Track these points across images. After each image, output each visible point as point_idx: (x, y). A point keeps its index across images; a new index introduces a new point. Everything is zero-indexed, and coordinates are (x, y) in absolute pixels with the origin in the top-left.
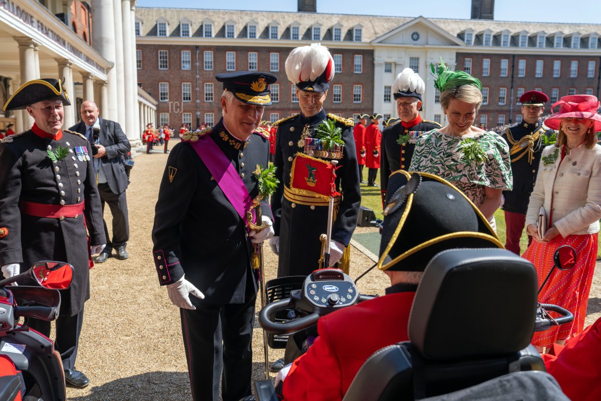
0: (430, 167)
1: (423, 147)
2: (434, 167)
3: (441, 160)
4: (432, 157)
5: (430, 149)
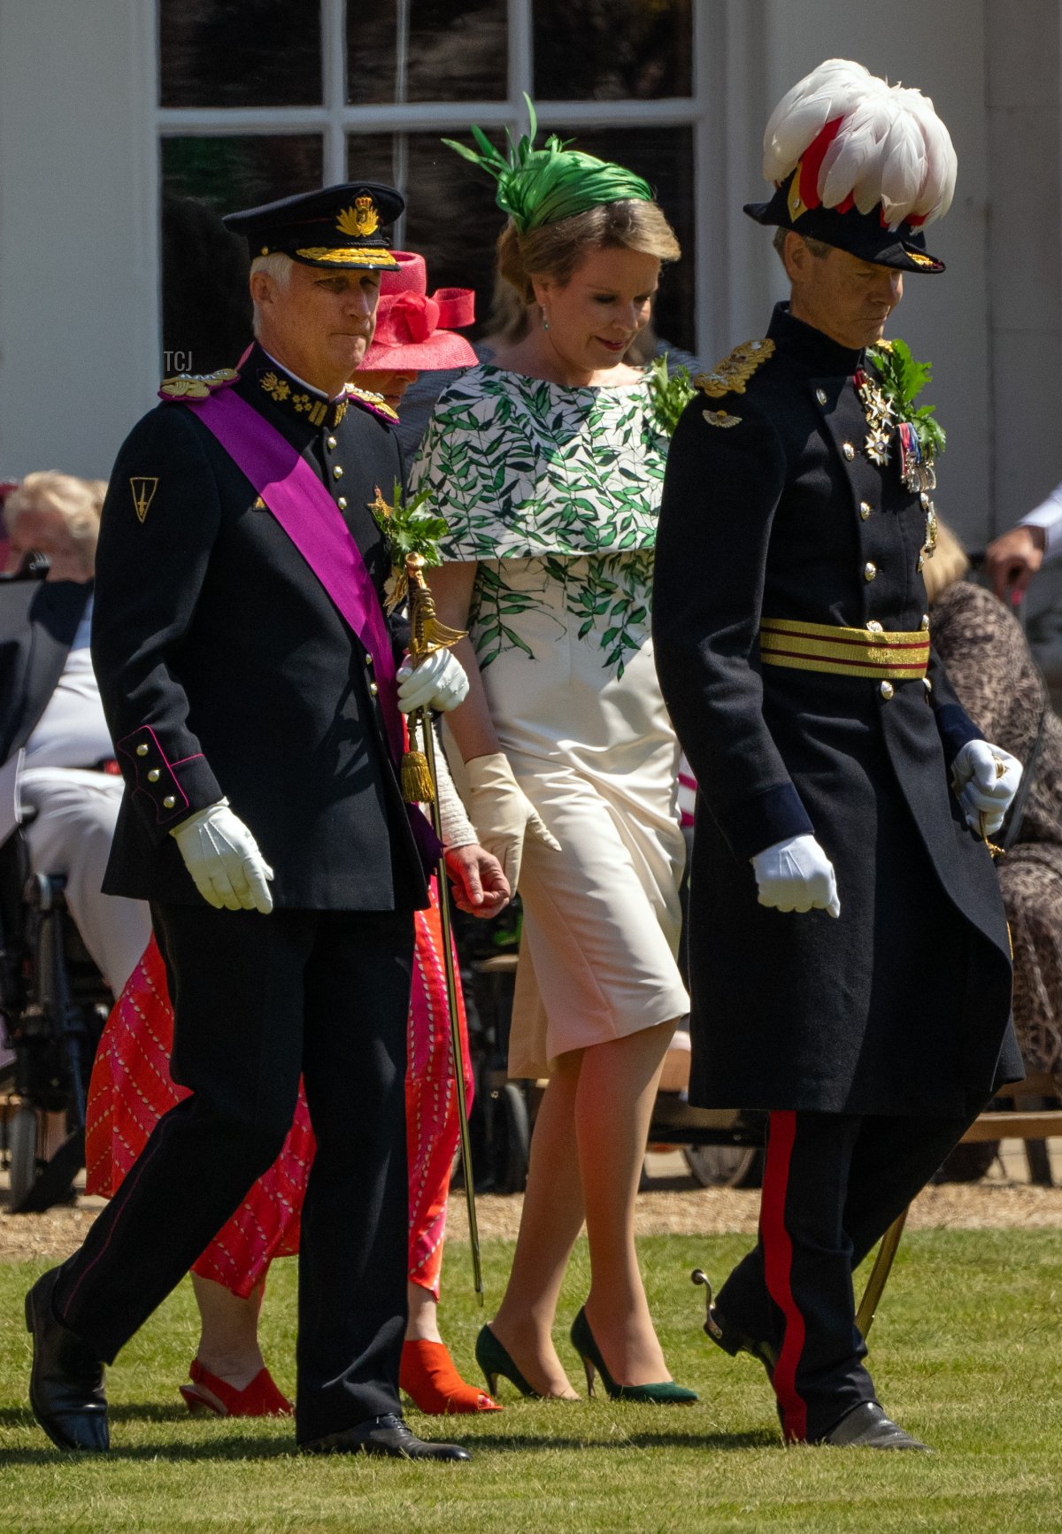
0: (559, 501)
1: (494, 433)
5: (530, 438)
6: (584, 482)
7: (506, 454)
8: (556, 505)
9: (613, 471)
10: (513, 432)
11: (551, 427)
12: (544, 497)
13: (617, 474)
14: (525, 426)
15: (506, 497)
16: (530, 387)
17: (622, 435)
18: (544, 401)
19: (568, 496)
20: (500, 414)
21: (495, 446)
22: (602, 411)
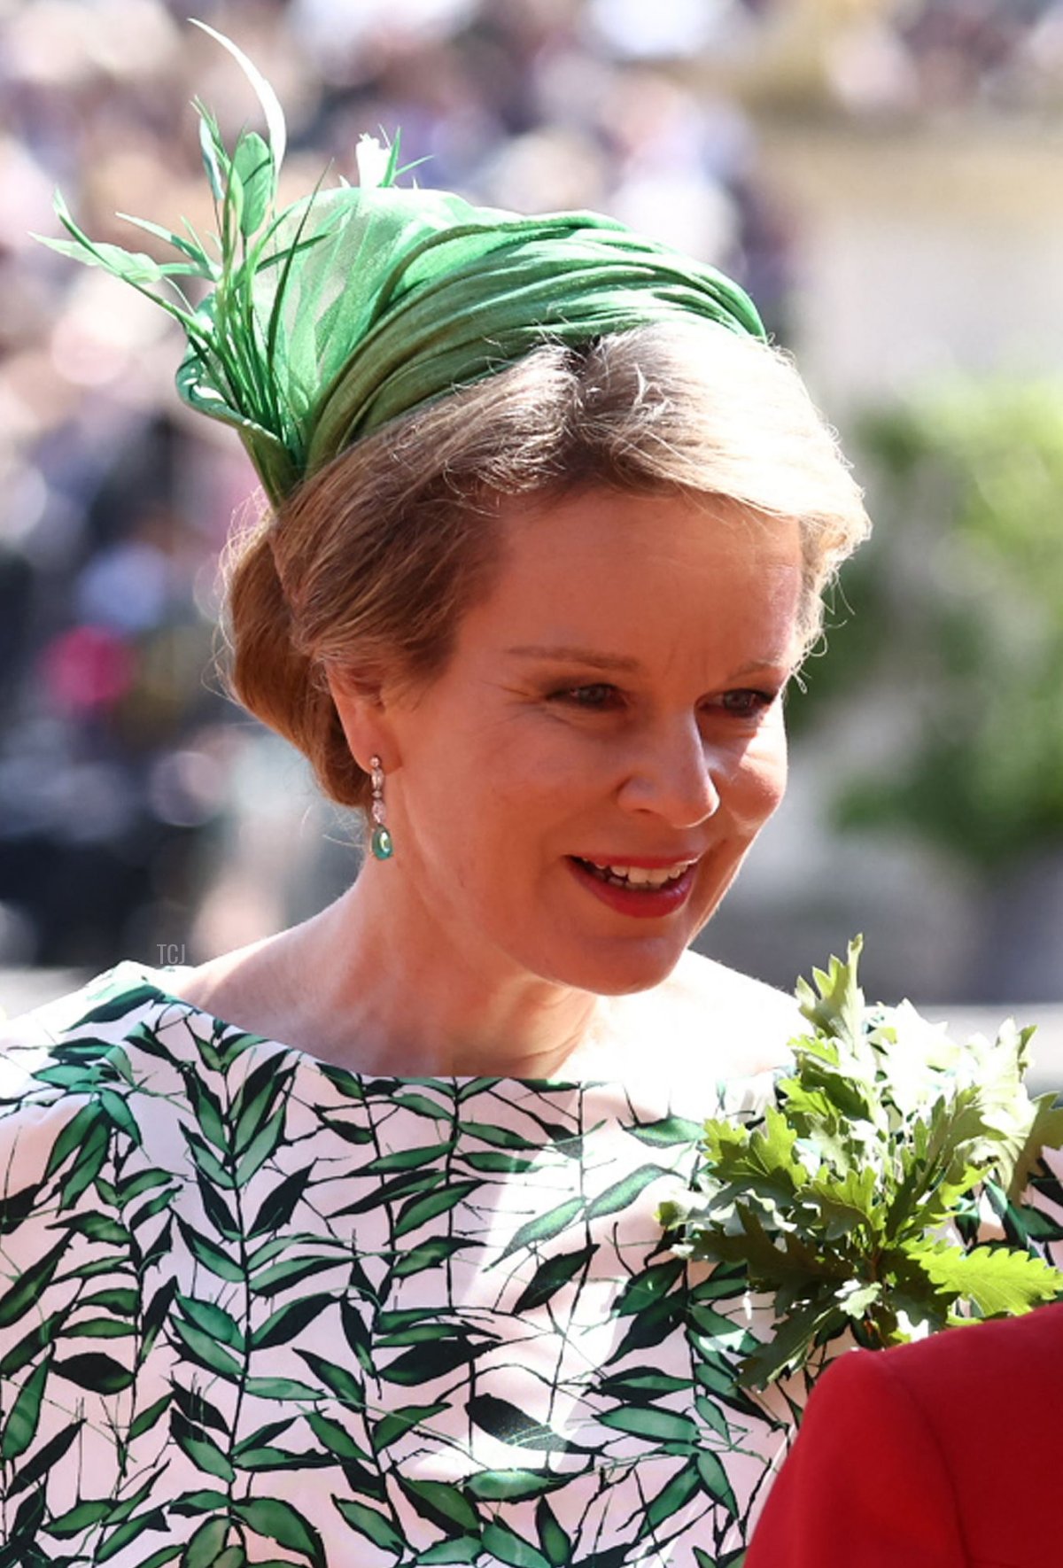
0: (184, 1506)
2: (240, 1511)
3: (333, 1409)
4: (188, 1375)
5: (141, 1262)
6: (300, 1439)
7: (56, 1326)
8: (173, 1520)
9: (440, 1405)
10: (93, 1238)
11: (248, 1225)
12: (144, 1493)
13: (454, 1419)
14: (143, 1215)
15: (31, 1490)
16: (224, 1071)
17: (528, 1272)
18: (261, 1126)
19: (222, 1487)
20: (66, 1167)
21: (31, 1289)
22: (474, 1174)
